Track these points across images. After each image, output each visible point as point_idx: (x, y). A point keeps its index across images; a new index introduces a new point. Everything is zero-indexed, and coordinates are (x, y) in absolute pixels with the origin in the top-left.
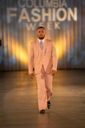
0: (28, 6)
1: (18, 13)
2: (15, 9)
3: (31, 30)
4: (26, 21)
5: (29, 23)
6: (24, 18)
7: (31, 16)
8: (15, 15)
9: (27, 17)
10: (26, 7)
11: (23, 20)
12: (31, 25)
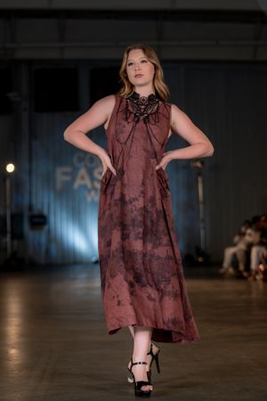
0: (89, 165)
1: (73, 175)
2: (69, 169)
3: (93, 201)
4: (85, 186)
5: (89, 191)
6: (83, 182)
7: (93, 179)
8: (67, 178)
9: (87, 182)
10: (86, 166)
11: (80, 186)
12: (93, 193)
